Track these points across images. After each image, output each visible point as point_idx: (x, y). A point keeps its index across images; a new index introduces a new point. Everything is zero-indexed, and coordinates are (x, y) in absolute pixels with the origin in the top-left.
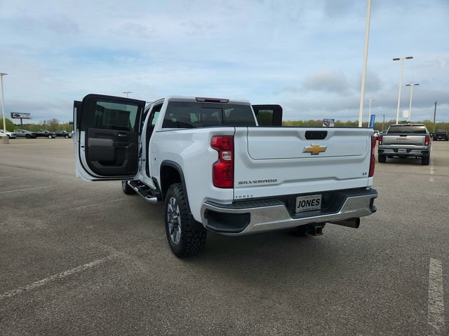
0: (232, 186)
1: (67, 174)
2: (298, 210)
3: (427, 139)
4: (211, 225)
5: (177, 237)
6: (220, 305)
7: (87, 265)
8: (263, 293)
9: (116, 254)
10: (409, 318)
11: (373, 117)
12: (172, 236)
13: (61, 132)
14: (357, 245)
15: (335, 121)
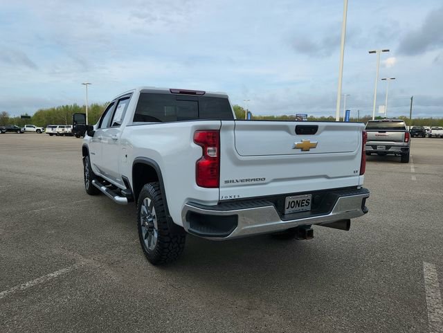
0: (217, 186)
1: (21, 173)
2: (287, 211)
3: (406, 136)
4: (194, 229)
5: (152, 242)
6: (204, 318)
7: (52, 275)
8: (250, 302)
9: (83, 262)
10: (409, 327)
11: (348, 112)
12: (146, 241)
13: (12, 127)
14: (344, 248)
15: (308, 116)
